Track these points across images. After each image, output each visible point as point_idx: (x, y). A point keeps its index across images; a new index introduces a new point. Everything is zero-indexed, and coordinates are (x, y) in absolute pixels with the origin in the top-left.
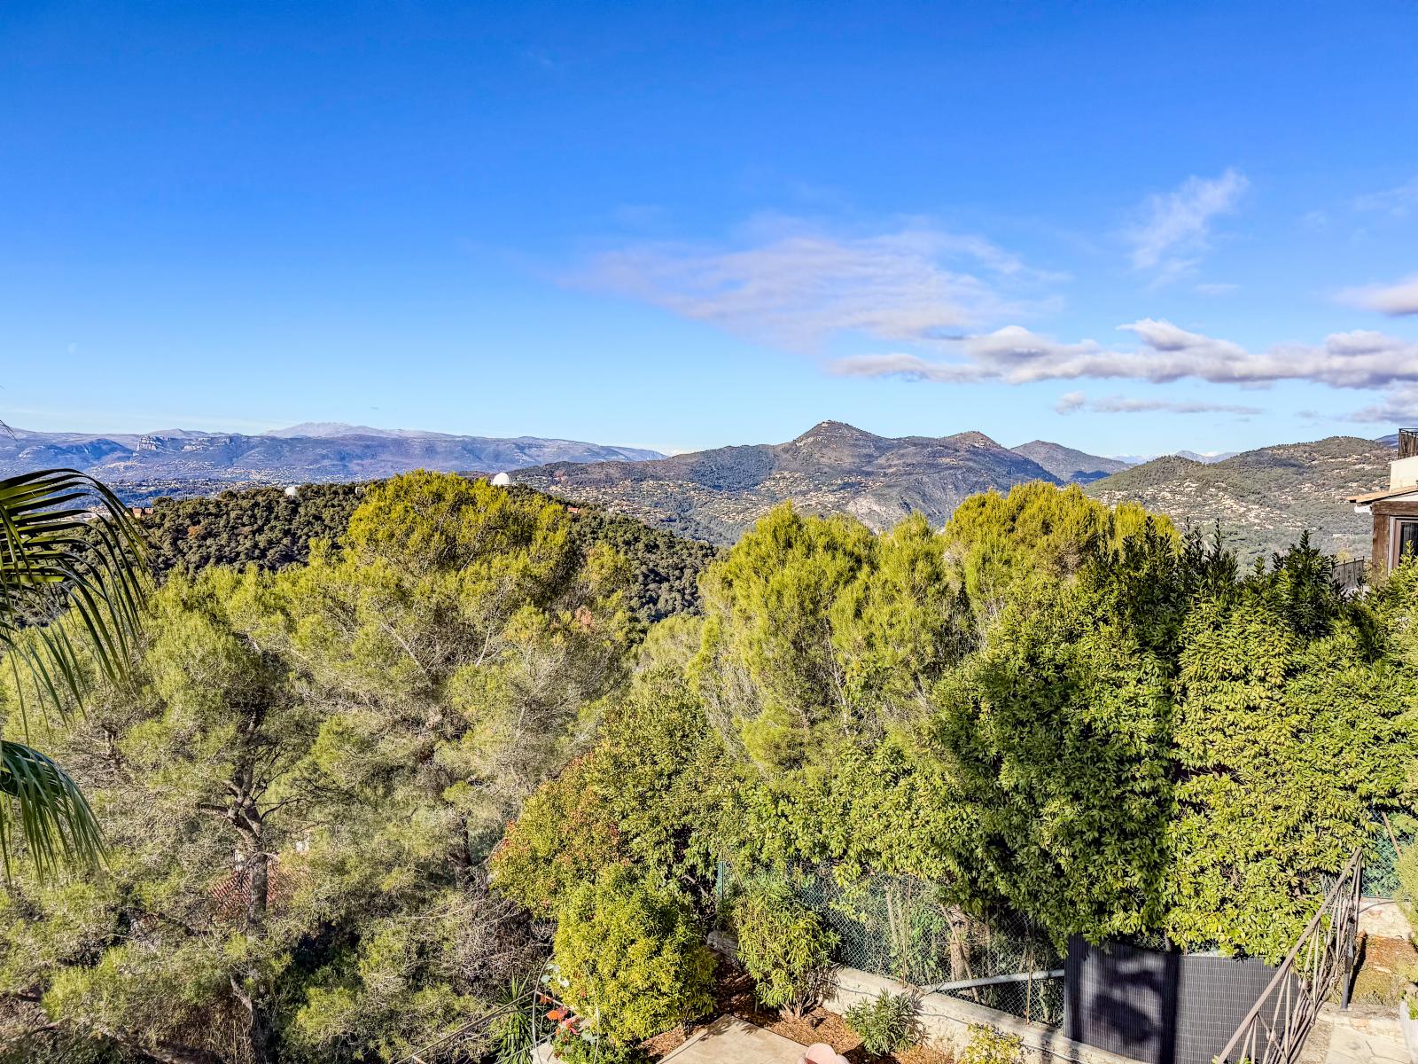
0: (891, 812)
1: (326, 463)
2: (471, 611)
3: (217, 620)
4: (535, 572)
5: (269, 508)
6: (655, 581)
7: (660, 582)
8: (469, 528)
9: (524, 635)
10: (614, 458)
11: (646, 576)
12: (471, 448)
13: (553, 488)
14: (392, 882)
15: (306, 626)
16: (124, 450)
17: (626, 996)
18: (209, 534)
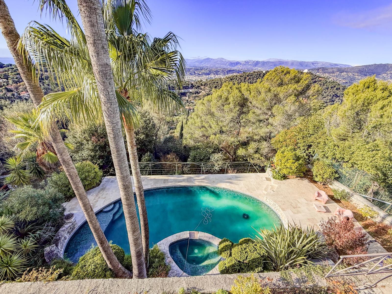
0: (366, 157)
1: (272, 66)
2: (281, 95)
3: (240, 91)
4: (298, 89)
5: (260, 75)
6: (335, 97)
7: (337, 97)
8: (287, 78)
9: (290, 102)
10: (337, 66)
11: (333, 95)
12: (301, 64)
13: (318, 73)
14: (256, 137)
15: (252, 94)
16: (240, 63)
17: (285, 167)
18: (250, 79)
